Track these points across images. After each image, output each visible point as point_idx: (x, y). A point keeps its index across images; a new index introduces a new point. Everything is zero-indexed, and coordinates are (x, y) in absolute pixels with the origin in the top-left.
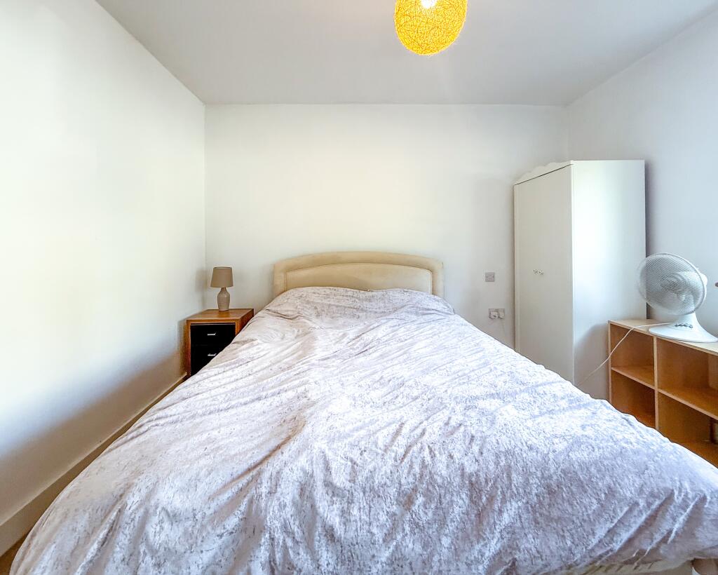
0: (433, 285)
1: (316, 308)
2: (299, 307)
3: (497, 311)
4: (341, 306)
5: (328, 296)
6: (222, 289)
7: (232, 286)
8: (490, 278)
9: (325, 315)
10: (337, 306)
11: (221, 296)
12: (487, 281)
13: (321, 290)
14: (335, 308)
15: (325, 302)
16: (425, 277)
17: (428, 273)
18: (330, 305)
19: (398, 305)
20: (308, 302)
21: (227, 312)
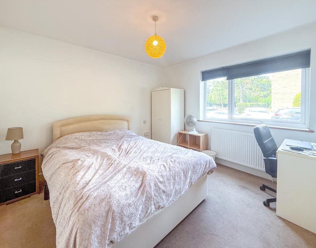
0: (128, 126)
1: (86, 142)
2: (78, 143)
3: (147, 133)
4: (99, 139)
5: (90, 136)
6: (15, 141)
7: (23, 138)
8: (145, 122)
9: (92, 144)
10: (97, 140)
11: (15, 145)
12: (144, 123)
13: (85, 134)
14: (96, 141)
15: (90, 138)
16: (125, 123)
17: (126, 122)
18: (93, 140)
19: (122, 136)
20: (82, 140)
21: (19, 154)
